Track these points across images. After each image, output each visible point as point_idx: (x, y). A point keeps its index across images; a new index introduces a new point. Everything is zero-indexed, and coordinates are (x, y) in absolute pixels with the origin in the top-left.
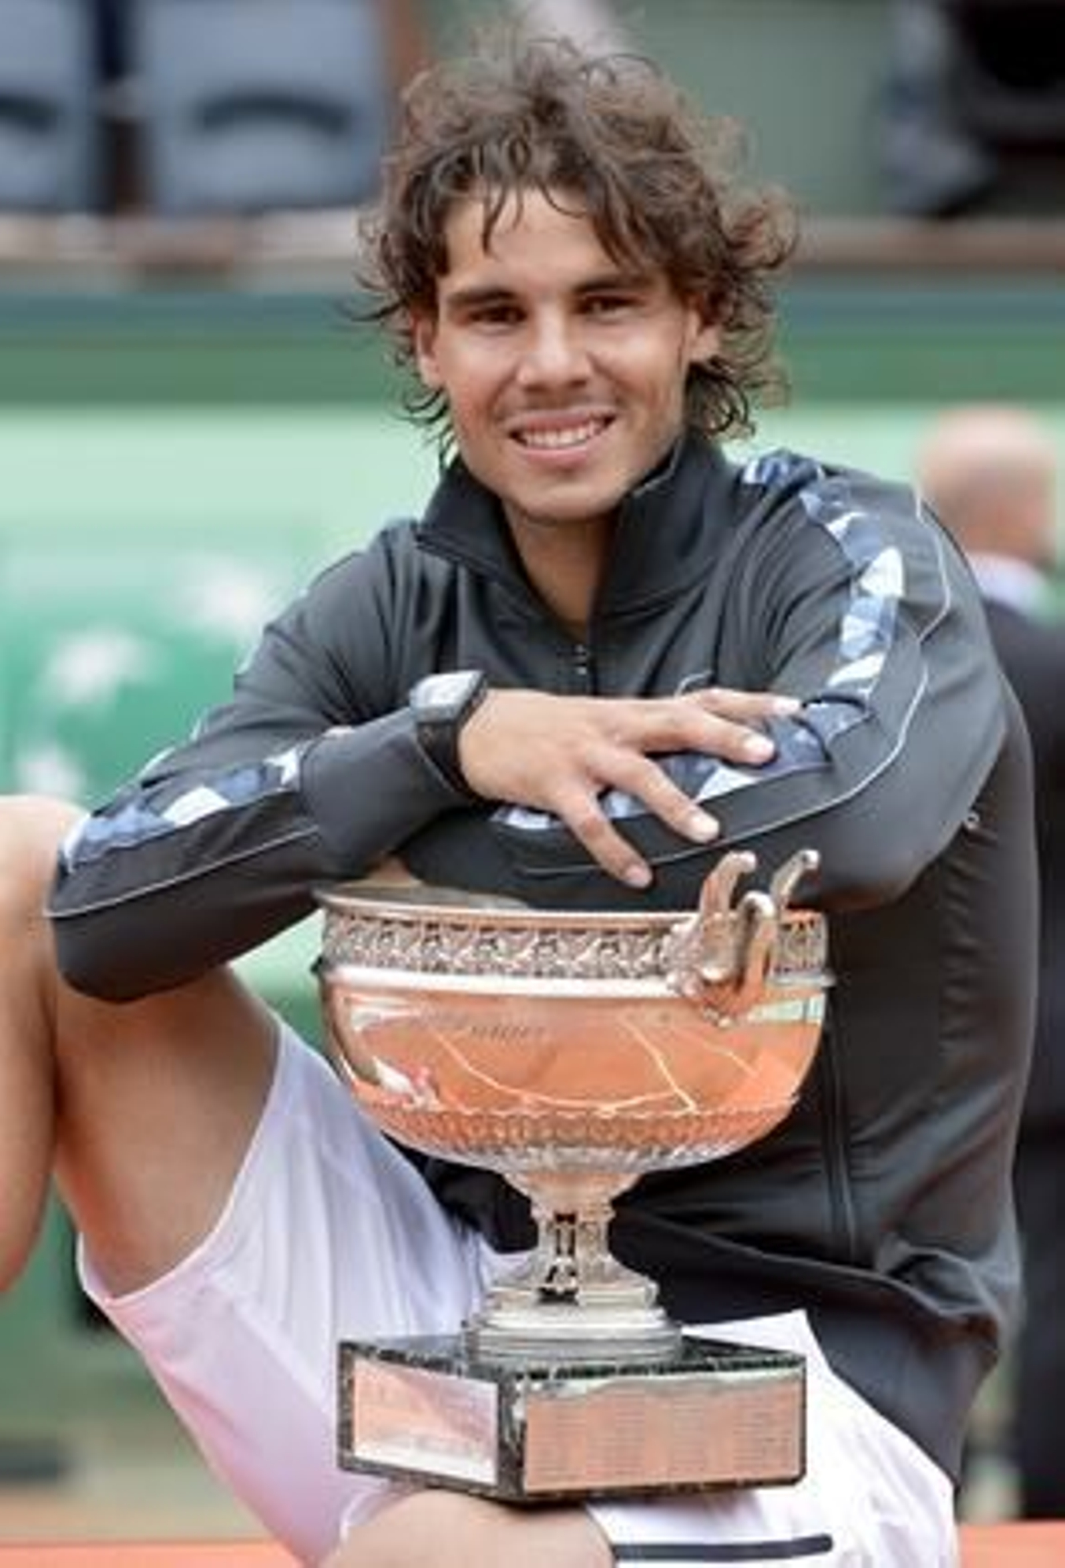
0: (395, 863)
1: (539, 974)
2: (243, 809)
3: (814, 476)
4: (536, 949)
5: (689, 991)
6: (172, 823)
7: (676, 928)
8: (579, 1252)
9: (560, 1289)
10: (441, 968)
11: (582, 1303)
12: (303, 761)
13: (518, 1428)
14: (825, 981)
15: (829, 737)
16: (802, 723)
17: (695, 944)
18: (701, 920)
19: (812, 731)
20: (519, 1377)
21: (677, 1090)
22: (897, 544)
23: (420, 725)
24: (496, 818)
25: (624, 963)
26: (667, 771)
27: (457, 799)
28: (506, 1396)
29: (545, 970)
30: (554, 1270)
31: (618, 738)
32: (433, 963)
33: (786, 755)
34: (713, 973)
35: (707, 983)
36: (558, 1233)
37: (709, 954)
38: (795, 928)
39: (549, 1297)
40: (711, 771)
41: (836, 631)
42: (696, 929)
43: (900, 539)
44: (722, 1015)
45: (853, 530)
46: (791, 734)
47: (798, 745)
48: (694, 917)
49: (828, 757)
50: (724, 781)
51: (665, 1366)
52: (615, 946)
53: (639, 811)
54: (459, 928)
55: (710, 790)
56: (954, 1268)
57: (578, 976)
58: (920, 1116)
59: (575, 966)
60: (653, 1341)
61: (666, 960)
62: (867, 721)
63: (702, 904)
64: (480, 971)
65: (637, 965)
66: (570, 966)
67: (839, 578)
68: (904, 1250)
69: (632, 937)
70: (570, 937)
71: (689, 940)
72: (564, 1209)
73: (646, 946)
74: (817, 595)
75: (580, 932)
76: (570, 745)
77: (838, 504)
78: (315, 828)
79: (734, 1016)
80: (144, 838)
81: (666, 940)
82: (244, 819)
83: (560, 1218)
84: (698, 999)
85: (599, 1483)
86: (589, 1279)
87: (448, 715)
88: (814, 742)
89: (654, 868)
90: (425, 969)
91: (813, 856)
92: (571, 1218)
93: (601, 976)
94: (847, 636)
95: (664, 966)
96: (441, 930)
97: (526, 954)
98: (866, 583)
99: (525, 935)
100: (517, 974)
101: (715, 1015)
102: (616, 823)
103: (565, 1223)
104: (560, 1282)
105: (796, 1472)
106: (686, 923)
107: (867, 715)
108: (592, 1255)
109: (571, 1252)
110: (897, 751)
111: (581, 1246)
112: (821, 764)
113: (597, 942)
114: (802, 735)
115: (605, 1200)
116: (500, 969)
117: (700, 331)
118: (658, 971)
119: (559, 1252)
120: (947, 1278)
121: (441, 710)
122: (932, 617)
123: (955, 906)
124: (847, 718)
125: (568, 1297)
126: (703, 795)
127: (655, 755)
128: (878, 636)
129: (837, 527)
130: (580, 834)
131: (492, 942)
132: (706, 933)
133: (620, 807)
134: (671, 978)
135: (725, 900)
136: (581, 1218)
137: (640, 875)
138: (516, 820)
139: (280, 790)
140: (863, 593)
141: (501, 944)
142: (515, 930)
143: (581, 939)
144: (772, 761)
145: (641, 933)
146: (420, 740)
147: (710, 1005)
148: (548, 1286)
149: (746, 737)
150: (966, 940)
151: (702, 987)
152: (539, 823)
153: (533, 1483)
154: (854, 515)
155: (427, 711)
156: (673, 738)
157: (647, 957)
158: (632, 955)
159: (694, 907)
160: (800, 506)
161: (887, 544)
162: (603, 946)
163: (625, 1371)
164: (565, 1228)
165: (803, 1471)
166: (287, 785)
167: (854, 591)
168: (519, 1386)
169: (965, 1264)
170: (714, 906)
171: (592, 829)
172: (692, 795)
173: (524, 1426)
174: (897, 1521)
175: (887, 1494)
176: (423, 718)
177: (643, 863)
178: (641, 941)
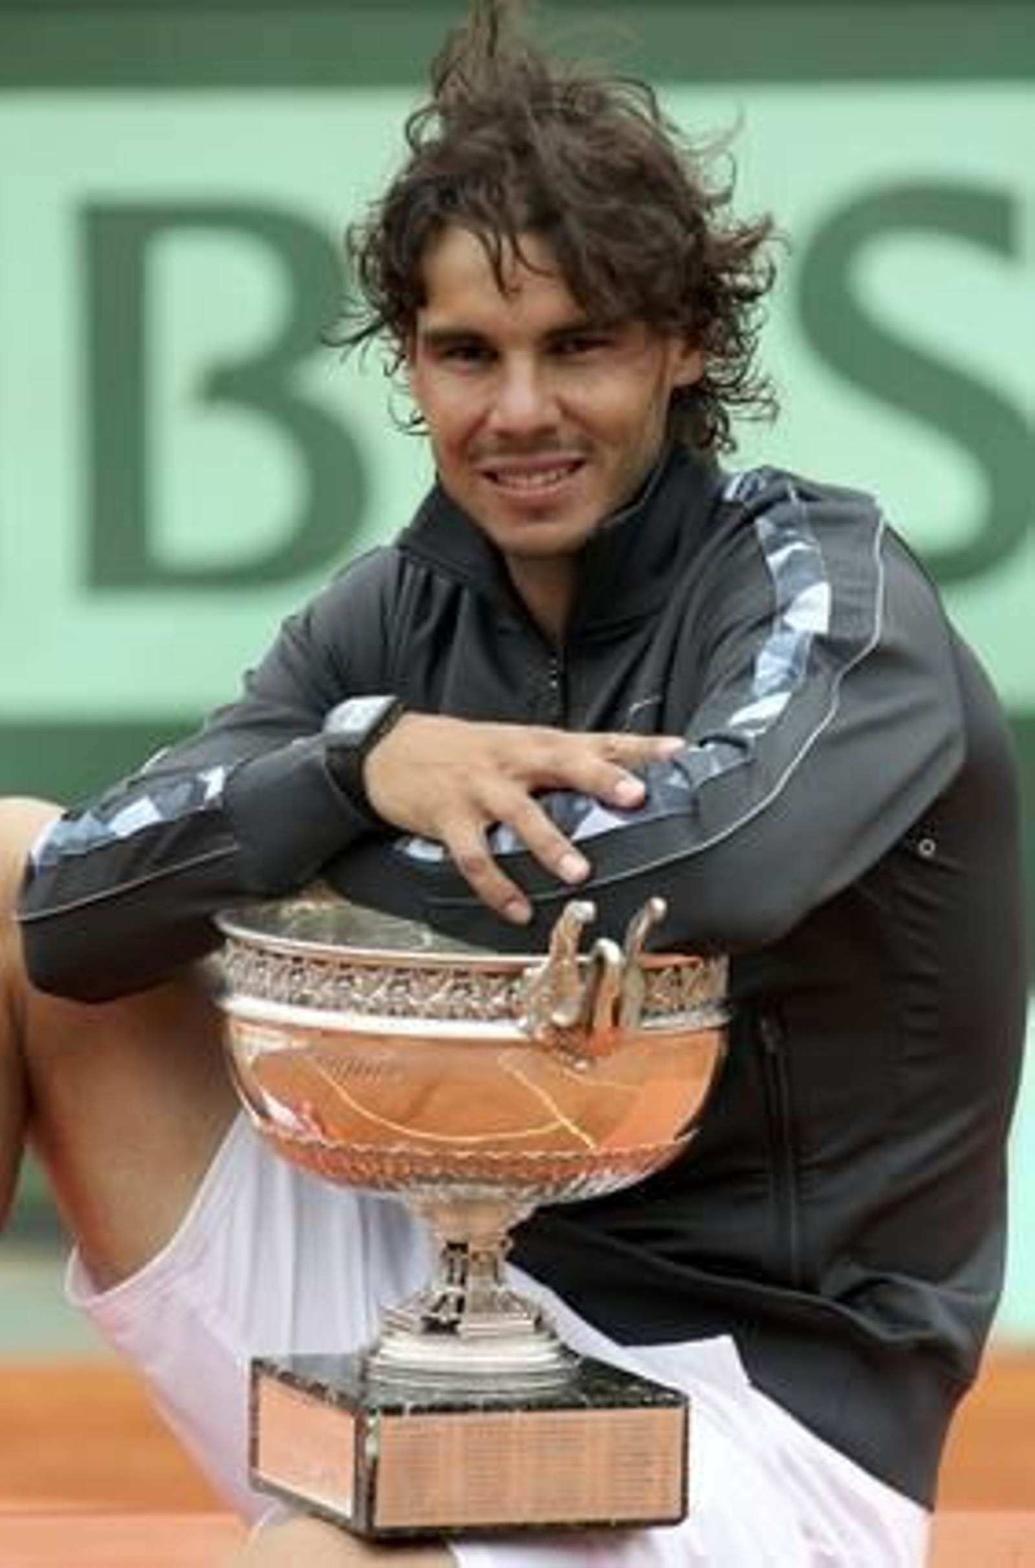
0: (321, 881)
1: (392, 1013)
2: (170, 824)
3: (784, 497)
4: (391, 987)
5: (540, 1035)
6: (114, 834)
7: (528, 972)
8: (470, 1279)
9: (444, 1319)
10: (304, 1002)
11: (464, 1336)
12: (228, 779)
13: (369, 1464)
14: (718, 1019)
15: (698, 782)
16: (677, 765)
17: (546, 989)
18: (551, 965)
19: (686, 775)
20: (373, 1412)
21: (567, 1122)
22: (830, 580)
23: (331, 750)
24: (398, 846)
25: (475, 1005)
26: (548, 811)
27: (366, 824)
28: (361, 1430)
29: (399, 1008)
30: (444, 1299)
31: (510, 771)
32: (297, 996)
33: (657, 797)
34: (560, 1018)
35: (557, 1028)
36: (452, 1261)
37: (557, 1000)
38: (669, 971)
39: (434, 1327)
40: (587, 811)
41: (750, 670)
42: (546, 974)
43: (834, 572)
44: (579, 1057)
45: (789, 564)
46: (667, 775)
47: (669, 787)
48: (546, 960)
49: (695, 802)
50: (598, 822)
51: (533, 1403)
52: (467, 987)
53: (520, 848)
54: (321, 963)
55: (585, 830)
56: (912, 1292)
57: (430, 1016)
58: (873, 1143)
59: (427, 1006)
60: (539, 1375)
61: (518, 1003)
62: (747, 765)
63: (553, 948)
64: (337, 1007)
65: (489, 1007)
66: (422, 1007)
67: (766, 613)
68: (857, 1274)
69: (485, 980)
70: (423, 977)
71: (541, 982)
72: (456, 1237)
73: (500, 988)
74: (742, 629)
75: (432, 973)
76: (464, 778)
77: (790, 533)
78: (235, 847)
79: (591, 1060)
80: (97, 845)
81: (517, 985)
82: (170, 835)
83: (452, 1246)
84: (550, 1043)
85: (458, 1519)
86: (476, 1310)
87: (356, 742)
88: (685, 785)
89: (536, 905)
90: (290, 1001)
91: (659, 905)
92: (463, 1247)
93: (453, 1016)
94: (761, 673)
95: (515, 1008)
96: (304, 964)
97: (380, 992)
98: (790, 618)
99: (380, 973)
100: (372, 1011)
101: (570, 1058)
102: (500, 860)
103: (459, 1251)
104: (446, 1313)
105: (676, 1512)
106: (538, 966)
107: (749, 758)
108: (484, 1283)
109: (462, 1282)
110: (774, 793)
111: (475, 1274)
112: (687, 809)
113: (450, 983)
114: (676, 779)
115: (503, 1230)
116: (357, 1006)
117: (685, 355)
118: (510, 1014)
119: (450, 1280)
120: (902, 1303)
121: (350, 735)
122: (854, 654)
123: (912, 935)
124: (722, 762)
125: (450, 1328)
126: (581, 833)
127: (538, 792)
128: (791, 673)
129: (775, 560)
130: (463, 871)
131: (350, 978)
132: (555, 976)
133: (506, 843)
134: (523, 1022)
135: (571, 945)
136: (472, 1247)
137: (521, 912)
138: (417, 850)
139: (202, 808)
140: (786, 628)
141: (359, 981)
142: (373, 969)
143: (433, 980)
144: (642, 804)
145: (493, 975)
146: (328, 764)
147: (563, 1048)
148: (434, 1315)
149: (623, 778)
150: (928, 968)
151: (551, 1032)
152: (434, 854)
153: (384, 1520)
154: (799, 546)
155: (337, 736)
156: (554, 776)
157: (499, 1000)
158: (484, 998)
159: (545, 951)
160: (753, 534)
161: (820, 579)
162: (456, 987)
163: (487, 1408)
164: (458, 1256)
165: (684, 1513)
166: (212, 801)
167: (777, 625)
168: (371, 1422)
169: (924, 1287)
170: (562, 951)
171: (475, 865)
172: (568, 834)
173: (375, 1462)
174: (829, 1552)
175: (821, 1524)
176: (334, 742)
177: (525, 901)
178: (494, 983)
